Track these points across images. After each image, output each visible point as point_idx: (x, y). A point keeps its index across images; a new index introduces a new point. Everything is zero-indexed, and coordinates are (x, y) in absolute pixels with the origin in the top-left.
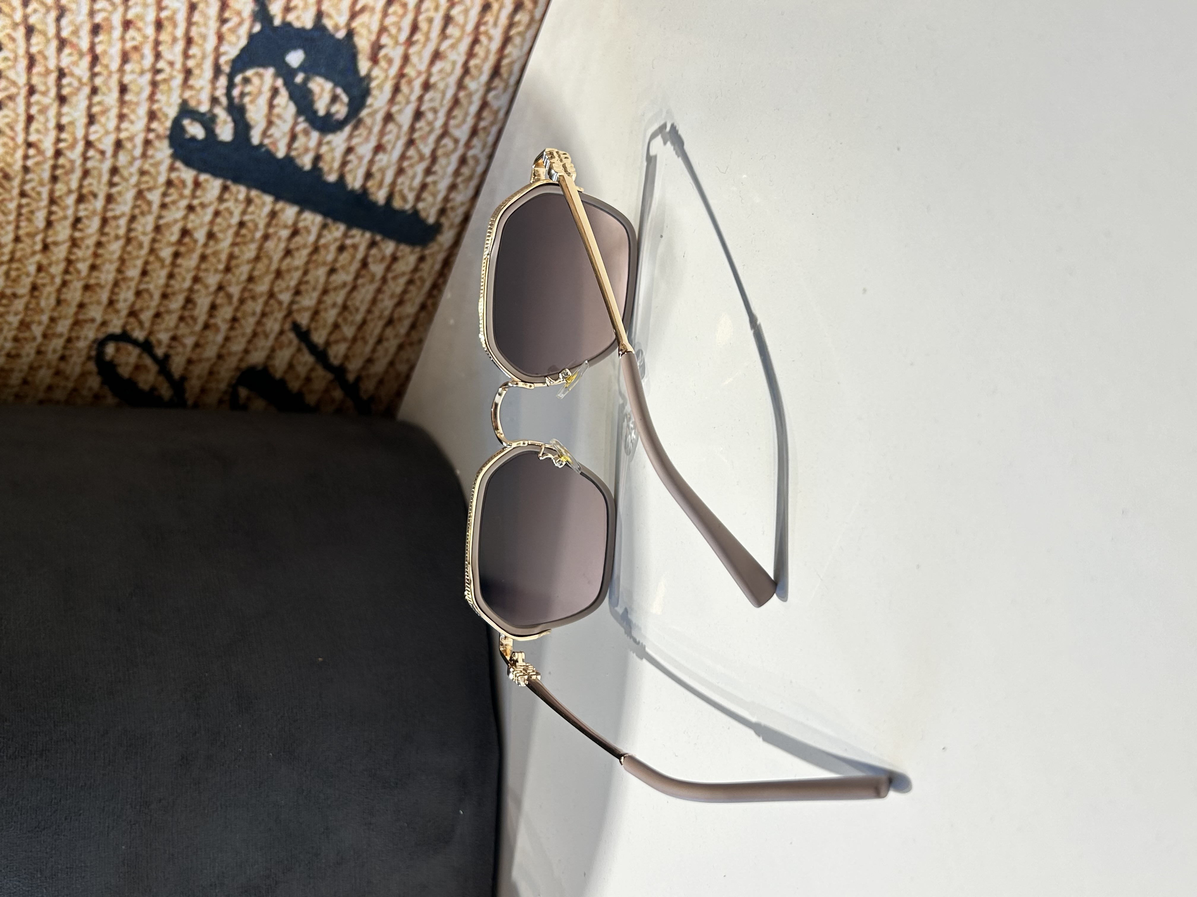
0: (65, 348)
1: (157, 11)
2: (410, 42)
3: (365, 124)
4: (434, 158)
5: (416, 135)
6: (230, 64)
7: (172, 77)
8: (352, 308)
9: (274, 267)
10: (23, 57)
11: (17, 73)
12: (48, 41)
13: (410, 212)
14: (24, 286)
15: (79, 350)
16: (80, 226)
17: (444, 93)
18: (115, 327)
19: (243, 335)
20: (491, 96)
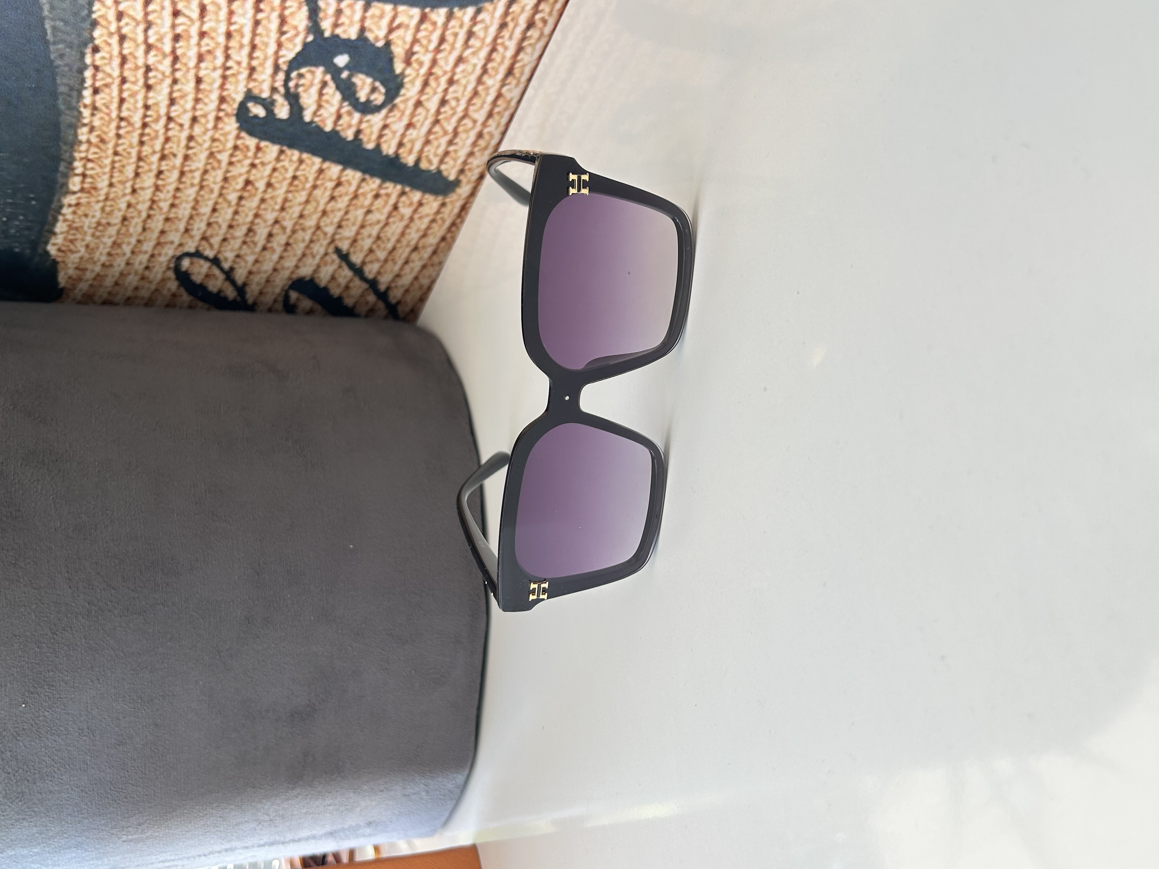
0: (149, 261)
1: (227, 25)
2: (438, 50)
3: (398, 108)
4: (456, 133)
5: (441, 117)
6: (287, 64)
7: (239, 73)
8: (384, 238)
9: (321, 208)
10: (117, 57)
11: (112, 69)
12: (138, 45)
13: (434, 171)
14: (116, 218)
15: (161, 263)
16: (162, 176)
17: (465, 87)
18: (191, 247)
19: (295, 255)
20: (504, 90)
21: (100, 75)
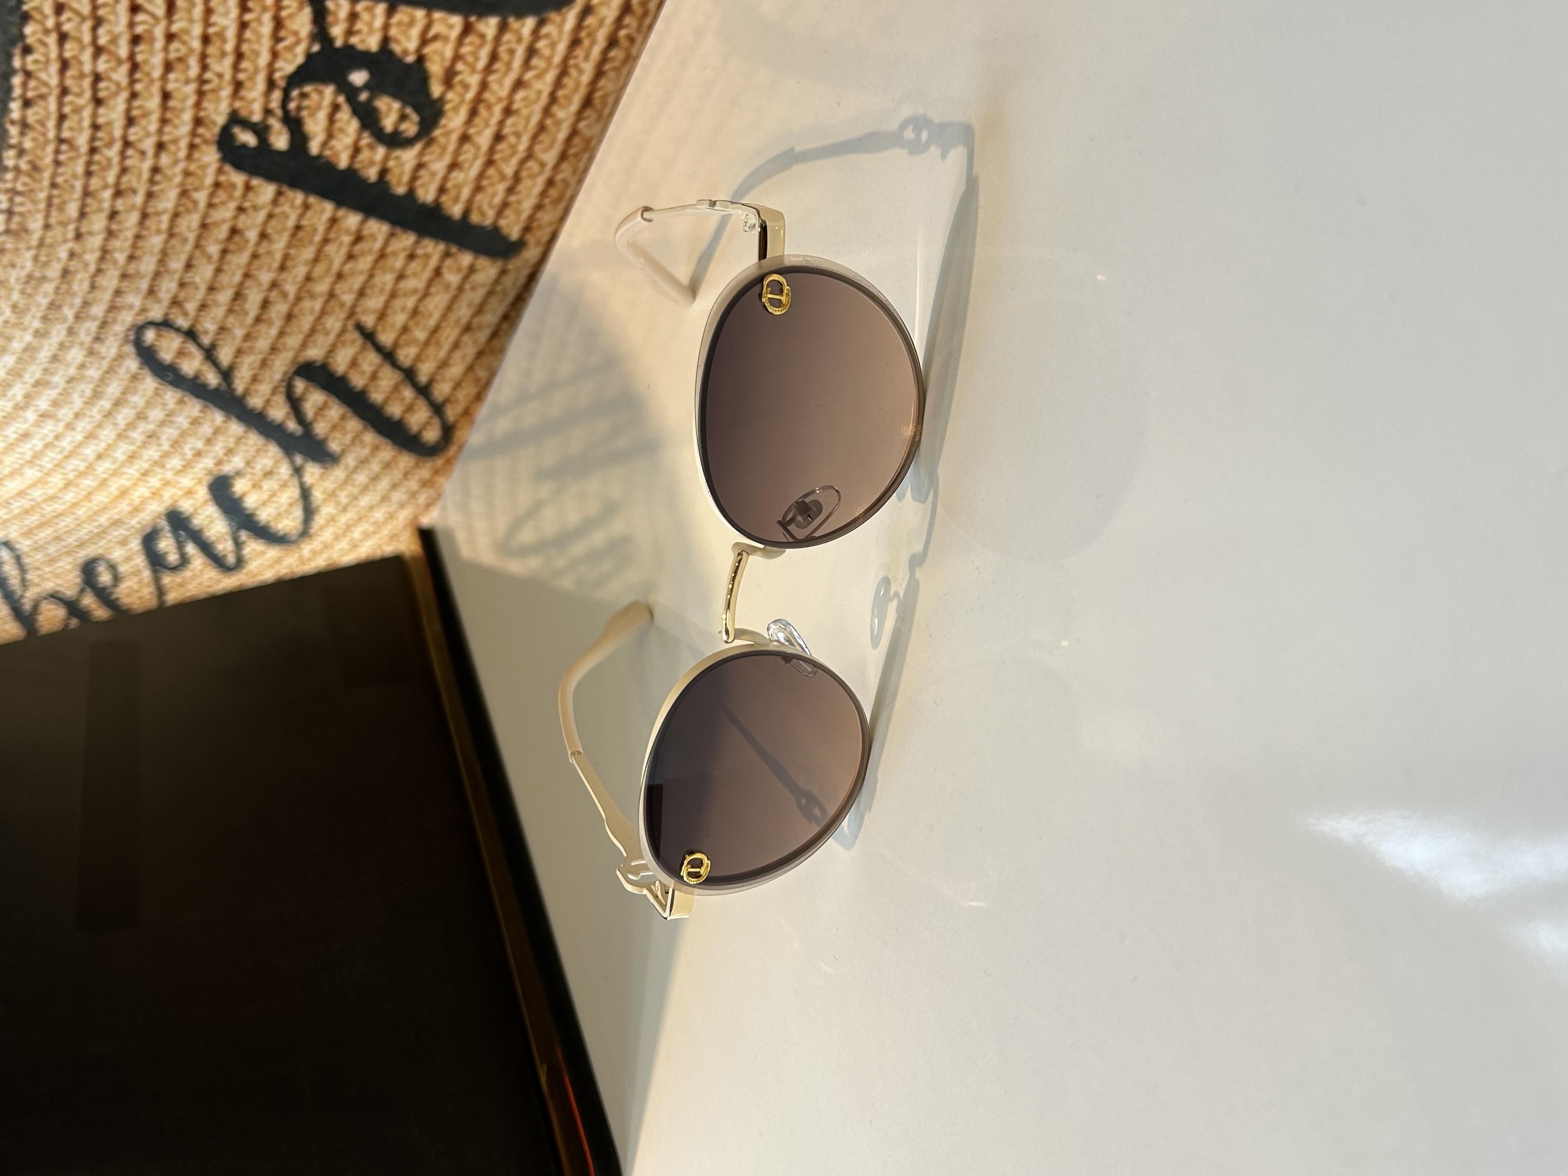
0: (100, 329)
1: (204, 28)
3: (438, 143)
4: (517, 178)
5: (497, 157)
6: (286, 79)
7: (220, 88)
8: (424, 314)
10: (56, 61)
11: (49, 75)
12: (83, 48)
13: (490, 227)
14: (54, 270)
15: (116, 332)
16: (117, 218)
17: (528, 119)
18: (156, 313)
20: (582, 125)
21: (32, 84)
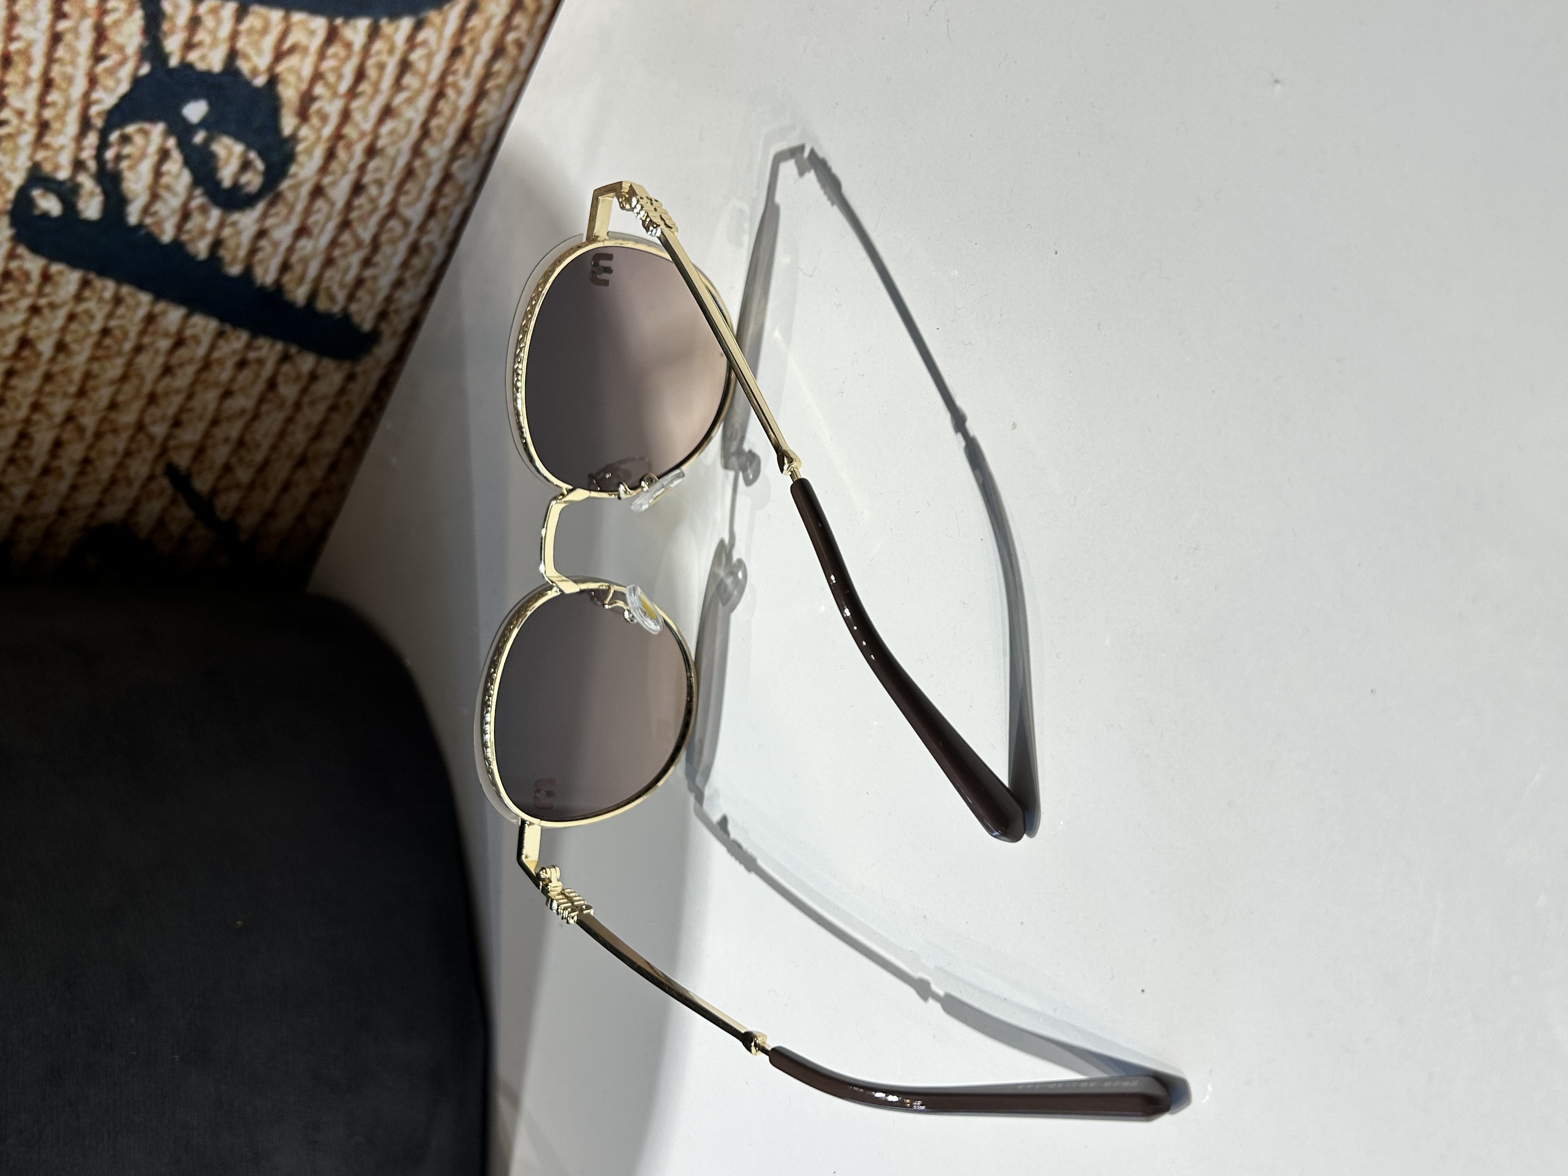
1: (5, 42)
3: (284, 199)
4: (376, 246)
5: (354, 215)
6: (104, 117)
7: (20, 132)
9: (147, 389)
13: (339, 316)
17: (394, 161)
19: (97, 482)
20: (456, 166)
